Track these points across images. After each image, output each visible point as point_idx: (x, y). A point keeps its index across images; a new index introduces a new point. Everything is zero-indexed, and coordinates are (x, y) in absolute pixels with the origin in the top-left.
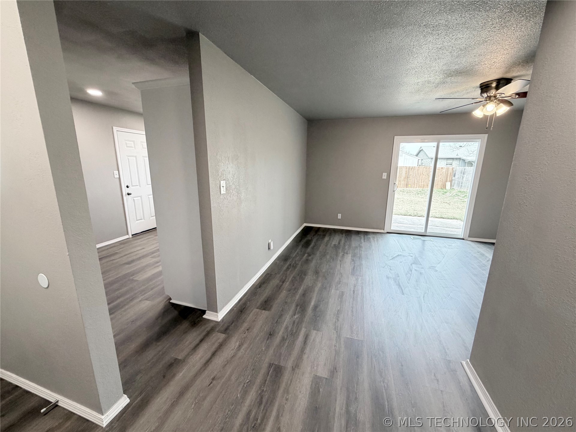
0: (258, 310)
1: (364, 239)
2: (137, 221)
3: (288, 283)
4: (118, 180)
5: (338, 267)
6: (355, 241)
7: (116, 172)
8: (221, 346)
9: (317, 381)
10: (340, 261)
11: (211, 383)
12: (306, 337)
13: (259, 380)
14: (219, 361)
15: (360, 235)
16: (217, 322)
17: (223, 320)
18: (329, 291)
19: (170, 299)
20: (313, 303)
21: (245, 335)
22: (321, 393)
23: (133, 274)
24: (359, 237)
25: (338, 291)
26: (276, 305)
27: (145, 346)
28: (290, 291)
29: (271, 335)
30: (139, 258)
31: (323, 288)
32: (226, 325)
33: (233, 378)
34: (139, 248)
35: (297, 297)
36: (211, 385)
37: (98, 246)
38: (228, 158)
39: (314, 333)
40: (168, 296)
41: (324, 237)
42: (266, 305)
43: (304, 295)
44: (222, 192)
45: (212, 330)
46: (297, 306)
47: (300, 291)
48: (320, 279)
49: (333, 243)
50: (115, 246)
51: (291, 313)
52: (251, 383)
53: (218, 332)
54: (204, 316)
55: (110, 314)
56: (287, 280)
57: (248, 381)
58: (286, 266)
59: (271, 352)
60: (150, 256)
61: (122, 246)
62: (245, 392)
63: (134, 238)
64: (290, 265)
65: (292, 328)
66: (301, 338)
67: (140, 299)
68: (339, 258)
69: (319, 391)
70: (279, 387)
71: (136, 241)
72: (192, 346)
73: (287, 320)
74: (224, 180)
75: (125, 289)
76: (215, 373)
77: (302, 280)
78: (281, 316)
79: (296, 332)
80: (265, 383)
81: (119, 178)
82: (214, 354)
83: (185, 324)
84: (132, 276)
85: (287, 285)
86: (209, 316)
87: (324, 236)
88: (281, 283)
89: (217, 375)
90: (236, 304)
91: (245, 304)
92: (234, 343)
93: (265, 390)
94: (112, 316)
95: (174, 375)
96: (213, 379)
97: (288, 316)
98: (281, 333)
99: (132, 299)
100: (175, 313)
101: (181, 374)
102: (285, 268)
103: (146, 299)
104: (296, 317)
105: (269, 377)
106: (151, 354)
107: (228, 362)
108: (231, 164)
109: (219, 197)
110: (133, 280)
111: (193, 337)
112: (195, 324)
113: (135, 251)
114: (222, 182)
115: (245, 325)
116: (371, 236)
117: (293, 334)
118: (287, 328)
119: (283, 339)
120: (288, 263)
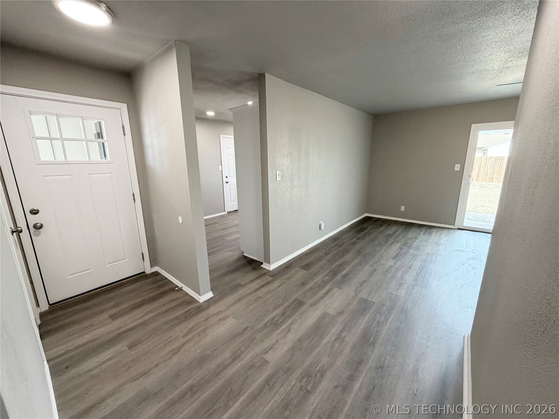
0: (299, 269)
1: (425, 232)
2: (232, 203)
3: (330, 256)
4: (221, 172)
5: (383, 251)
6: (412, 233)
7: (220, 167)
8: (267, 284)
9: (325, 315)
10: (387, 247)
11: (257, 299)
12: (329, 291)
13: (286, 304)
14: (265, 290)
15: (422, 228)
16: (269, 270)
17: (273, 270)
18: (363, 267)
19: (244, 253)
20: (344, 272)
21: (285, 281)
22: (325, 321)
23: (225, 236)
24: (420, 230)
25: (372, 268)
26: (314, 269)
27: (225, 274)
28: (329, 261)
29: (303, 284)
30: (230, 227)
31: (360, 264)
32: (274, 273)
33: (270, 300)
34: (230, 221)
35: (334, 266)
36: (257, 300)
37: (205, 218)
38: (284, 155)
39: (336, 289)
40: (243, 251)
41: (381, 227)
42: (306, 267)
43: (340, 266)
44: (278, 179)
45: (265, 274)
46: (331, 271)
47: (338, 263)
48: (360, 257)
49: (388, 233)
50: (215, 219)
51: (324, 275)
52: (281, 305)
53: (268, 276)
54: (262, 266)
55: (208, 256)
56: (330, 254)
57: (279, 303)
58: (333, 245)
59: (300, 293)
60: (236, 227)
61: (221, 219)
62: (276, 308)
63: (228, 215)
64: (337, 244)
65: (320, 283)
66: (325, 290)
67: (226, 250)
68: (387, 245)
69: (324, 320)
70: (297, 311)
71: (229, 217)
72: (250, 280)
73: (319, 279)
74: (279, 170)
75: (218, 244)
76: (261, 295)
77: (343, 255)
78: (315, 275)
79: (322, 286)
80: (290, 307)
81: (222, 171)
82: (262, 286)
83: (249, 268)
84: (224, 237)
85: (328, 257)
86: (265, 266)
87: (382, 225)
88: (324, 255)
89: (261, 296)
90: (285, 263)
91: (291, 264)
92: (276, 283)
93: (288, 310)
94: (210, 257)
95: (237, 291)
96: (259, 298)
97: (321, 276)
98: (311, 285)
99: (222, 249)
100: (245, 261)
101: (241, 291)
102: (332, 246)
103: (230, 251)
104: (326, 278)
105: (292, 305)
106: (227, 278)
107: (270, 292)
108: (286, 159)
109: (275, 183)
110: (223, 239)
111: (252, 275)
112: (255, 269)
113: (227, 223)
114: (278, 172)
115: (288, 275)
116: (434, 231)
117: (320, 287)
118: (316, 283)
119: (311, 288)
120: (336, 243)
